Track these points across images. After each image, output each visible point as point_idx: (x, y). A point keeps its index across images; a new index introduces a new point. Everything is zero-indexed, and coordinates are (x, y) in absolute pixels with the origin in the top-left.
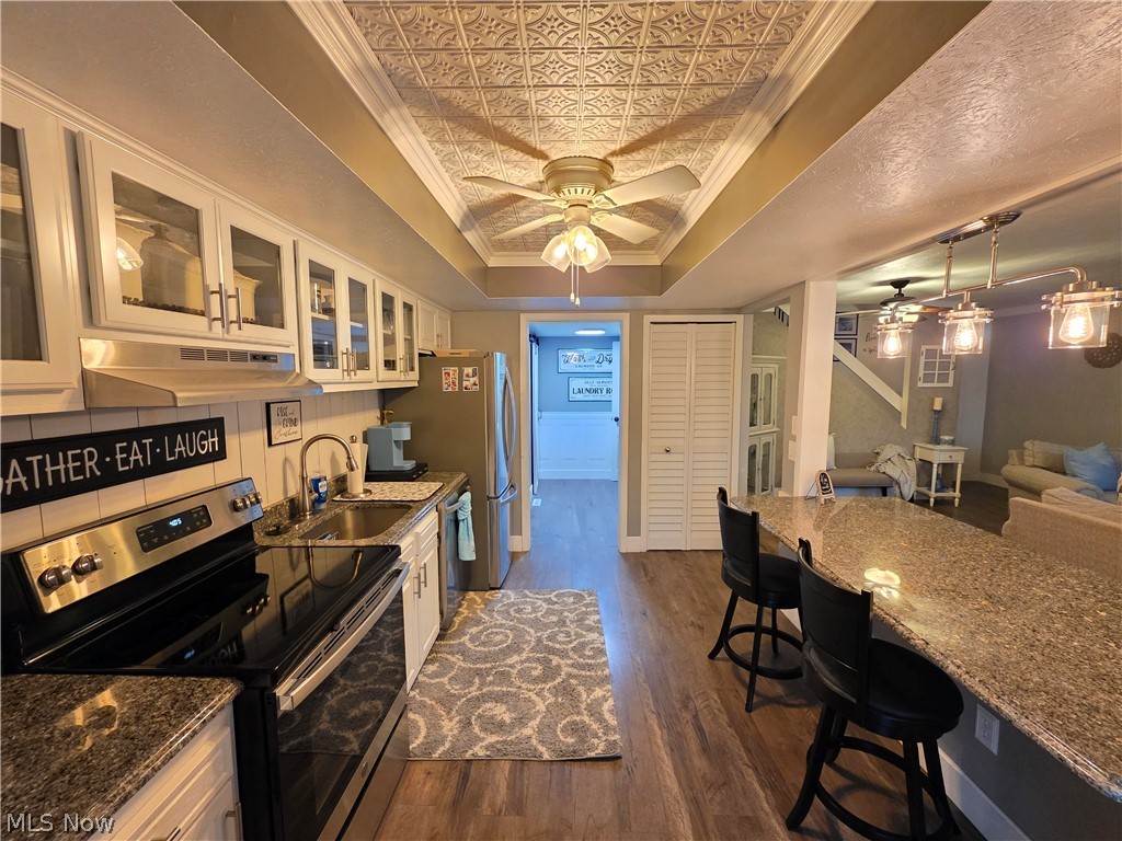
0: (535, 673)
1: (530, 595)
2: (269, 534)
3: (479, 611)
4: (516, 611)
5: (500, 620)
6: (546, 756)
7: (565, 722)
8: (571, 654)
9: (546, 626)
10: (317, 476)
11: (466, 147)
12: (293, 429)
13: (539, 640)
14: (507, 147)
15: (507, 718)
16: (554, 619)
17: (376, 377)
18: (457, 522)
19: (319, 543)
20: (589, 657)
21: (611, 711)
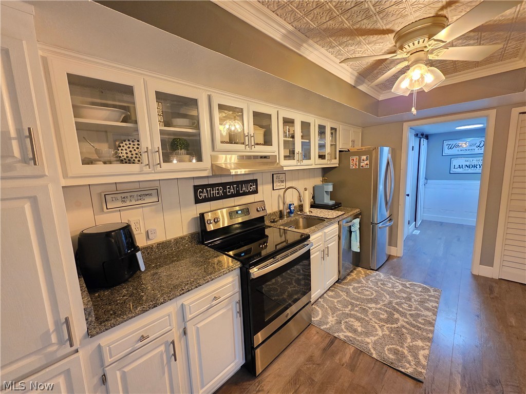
0: (382, 316)
1: (393, 278)
2: (271, 222)
3: (361, 278)
4: (381, 284)
5: (371, 285)
6: (374, 356)
7: (391, 346)
8: (408, 316)
9: (398, 297)
10: (290, 203)
11: (344, 45)
12: (282, 184)
13: (390, 302)
14: (366, 36)
15: (359, 329)
16: (405, 295)
17: (314, 162)
18: (351, 232)
19: (290, 229)
20: (420, 323)
21: (425, 357)
